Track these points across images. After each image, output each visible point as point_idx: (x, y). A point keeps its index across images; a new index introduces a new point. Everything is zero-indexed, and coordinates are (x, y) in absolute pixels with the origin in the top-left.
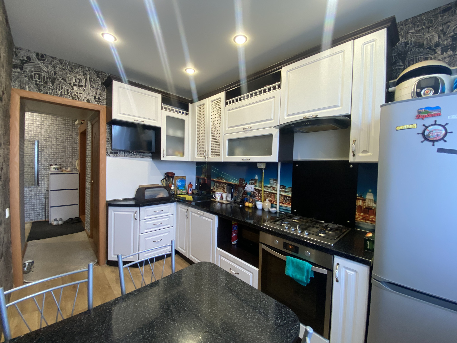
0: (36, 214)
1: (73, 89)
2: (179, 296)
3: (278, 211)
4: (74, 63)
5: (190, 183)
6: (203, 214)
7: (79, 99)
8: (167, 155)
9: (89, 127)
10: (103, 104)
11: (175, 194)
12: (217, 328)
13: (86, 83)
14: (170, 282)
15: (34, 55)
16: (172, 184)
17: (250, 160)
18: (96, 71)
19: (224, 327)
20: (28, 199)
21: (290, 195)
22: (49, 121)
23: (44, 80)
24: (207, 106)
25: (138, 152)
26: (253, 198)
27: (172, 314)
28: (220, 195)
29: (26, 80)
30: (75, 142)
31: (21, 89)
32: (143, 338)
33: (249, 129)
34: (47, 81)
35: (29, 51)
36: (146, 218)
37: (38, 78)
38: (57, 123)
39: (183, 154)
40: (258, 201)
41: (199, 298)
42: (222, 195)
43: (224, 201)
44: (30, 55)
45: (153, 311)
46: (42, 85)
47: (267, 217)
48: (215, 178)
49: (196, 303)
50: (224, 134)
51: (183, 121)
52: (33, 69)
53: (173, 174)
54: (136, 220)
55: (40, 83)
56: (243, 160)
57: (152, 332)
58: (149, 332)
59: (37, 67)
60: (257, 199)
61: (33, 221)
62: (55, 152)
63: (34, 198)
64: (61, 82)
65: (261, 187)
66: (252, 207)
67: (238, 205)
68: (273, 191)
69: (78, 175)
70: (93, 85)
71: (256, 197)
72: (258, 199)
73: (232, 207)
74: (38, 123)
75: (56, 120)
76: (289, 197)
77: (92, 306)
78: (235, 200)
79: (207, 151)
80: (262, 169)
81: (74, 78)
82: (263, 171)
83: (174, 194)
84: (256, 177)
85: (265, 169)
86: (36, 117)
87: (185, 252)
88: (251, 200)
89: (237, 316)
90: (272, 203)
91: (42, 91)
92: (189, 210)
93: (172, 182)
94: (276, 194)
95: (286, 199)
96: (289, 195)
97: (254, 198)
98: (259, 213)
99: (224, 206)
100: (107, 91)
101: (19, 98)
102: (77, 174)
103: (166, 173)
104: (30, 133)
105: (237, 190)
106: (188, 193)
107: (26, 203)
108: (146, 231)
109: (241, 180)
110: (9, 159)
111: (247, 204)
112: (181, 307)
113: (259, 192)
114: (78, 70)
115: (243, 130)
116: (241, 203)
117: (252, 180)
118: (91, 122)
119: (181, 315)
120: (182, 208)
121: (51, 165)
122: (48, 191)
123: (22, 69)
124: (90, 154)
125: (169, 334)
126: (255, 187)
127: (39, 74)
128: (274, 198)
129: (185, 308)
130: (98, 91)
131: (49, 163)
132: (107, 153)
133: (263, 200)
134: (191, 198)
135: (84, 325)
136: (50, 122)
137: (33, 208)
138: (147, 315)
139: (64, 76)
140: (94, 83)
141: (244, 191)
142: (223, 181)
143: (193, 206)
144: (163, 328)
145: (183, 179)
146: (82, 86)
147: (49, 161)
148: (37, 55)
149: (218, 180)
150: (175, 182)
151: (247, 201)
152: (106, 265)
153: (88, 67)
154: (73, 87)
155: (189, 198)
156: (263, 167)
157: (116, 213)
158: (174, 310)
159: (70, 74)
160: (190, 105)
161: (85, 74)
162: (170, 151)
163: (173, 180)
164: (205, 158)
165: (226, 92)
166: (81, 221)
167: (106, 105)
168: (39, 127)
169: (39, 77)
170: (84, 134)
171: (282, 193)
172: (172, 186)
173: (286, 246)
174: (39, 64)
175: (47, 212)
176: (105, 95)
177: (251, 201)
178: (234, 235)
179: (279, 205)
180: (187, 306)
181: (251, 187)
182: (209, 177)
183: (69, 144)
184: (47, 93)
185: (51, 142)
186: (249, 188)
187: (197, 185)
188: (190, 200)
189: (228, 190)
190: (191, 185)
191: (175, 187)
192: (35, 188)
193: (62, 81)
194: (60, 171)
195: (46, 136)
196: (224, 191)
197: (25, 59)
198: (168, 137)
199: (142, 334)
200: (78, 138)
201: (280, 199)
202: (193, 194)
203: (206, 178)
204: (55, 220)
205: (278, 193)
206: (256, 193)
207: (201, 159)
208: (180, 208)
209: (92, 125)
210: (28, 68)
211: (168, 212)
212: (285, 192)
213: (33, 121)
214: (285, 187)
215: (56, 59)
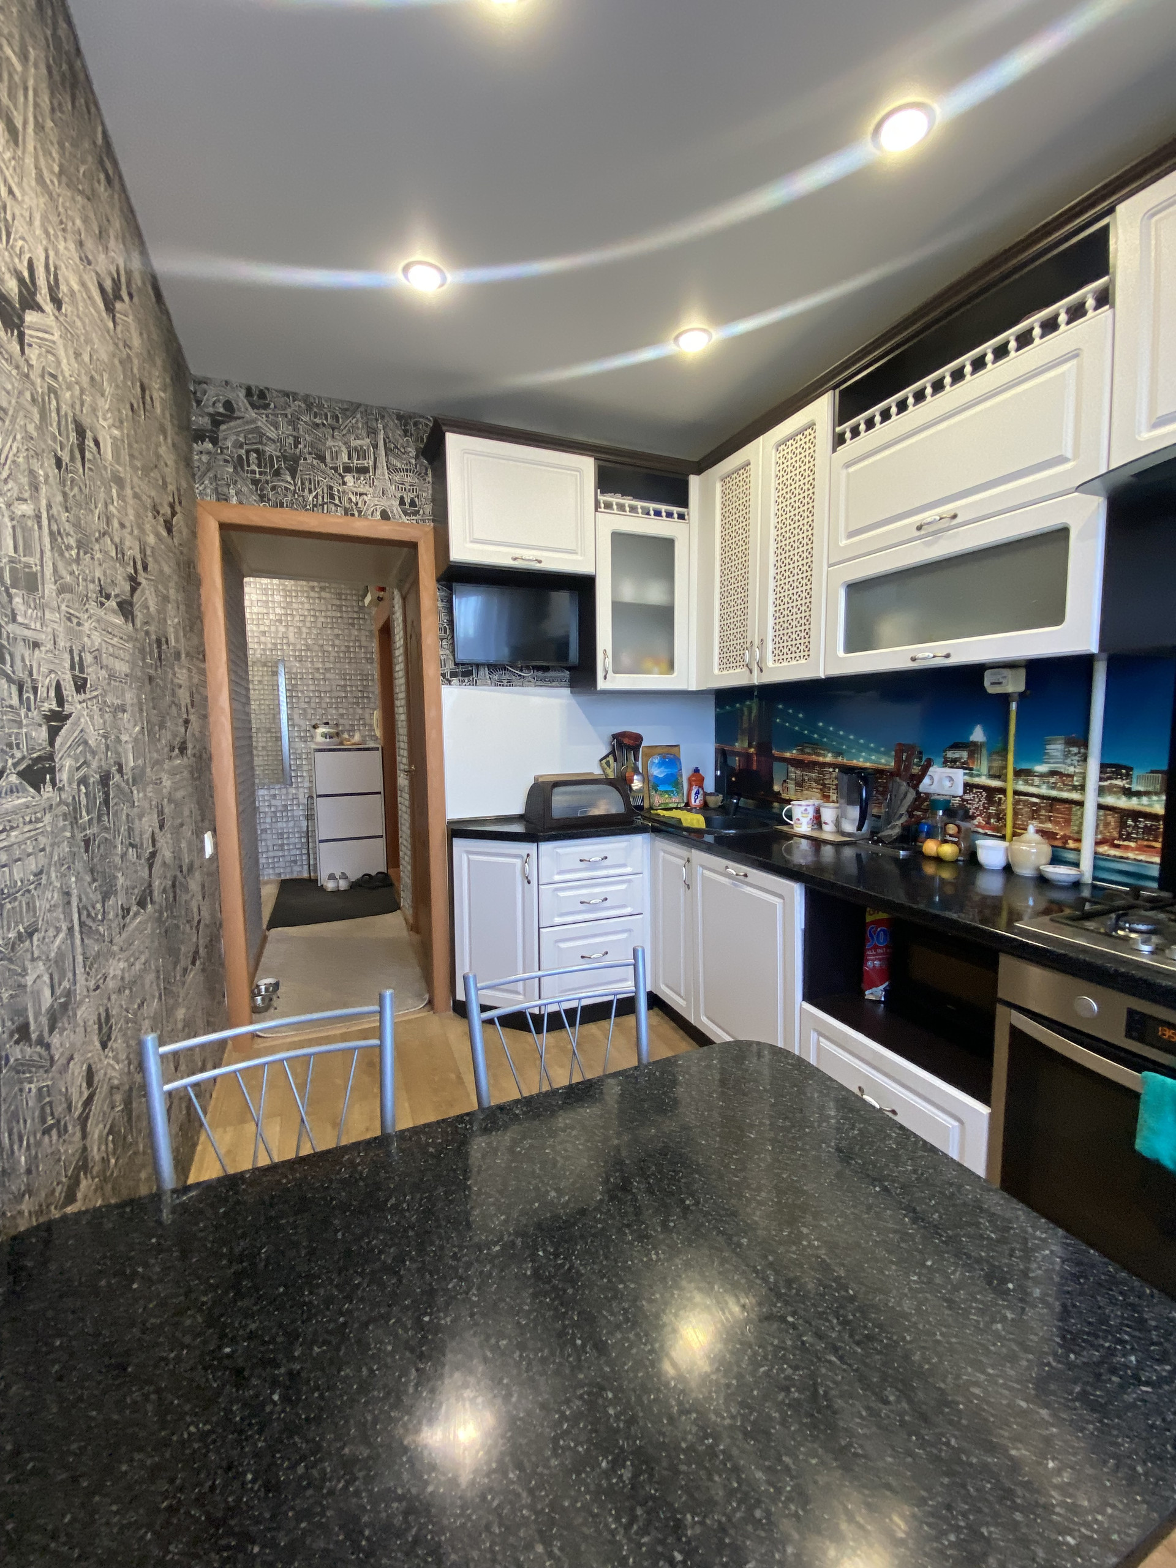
0: (288, 858)
1: (344, 483)
2: (664, 1152)
3: (1088, 878)
4: (342, 402)
5: (697, 770)
6: (746, 876)
7: (360, 512)
8: (615, 672)
9: (397, 607)
10: (424, 520)
11: (646, 805)
12: (819, 1313)
13: (375, 459)
14: (631, 1094)
15: (242, 394)
16: (636, 771)
17: (948, 656)
18: (400, 417)
19: (851, 1317)
20: (268, 820)
21: (1157, 806)
22: (302, 603)
23: (272, 466)
24: (757, 472)
25: (528, 668)
26: (959, 822)
27: (638, 1212)
28: (811, 810)
29: (228, 472)
30: (367, 659)
31: (218, 500)
32: (536, 1272)
33: (944, 524)
34: (279, 468)
35: (227, 383)
36: (557, 878)
37: (256, 462)
38: (323, 608)
39: (671, 667)
40: (986, 834)
41: (742, 1175)
42: (818, 811)
43: (828, 832)
44: (231, 396)
45: (573, 1184)
46: (267, 482)
47: (1031, 902)
48: (790, 749)
49: (730, 1189)
50: (830, 566)
51: (668, 544)
52: (242, 439)
53: (638, 738)
54: (529, 882)
55: (263, 478)
56: (913, 659)
57: (565, 1258)
58: (556, 1256)
59: (251, 431)
60: (978, 826)
61: (283, 877)
62: (322, 689)
63: (282, 817)
64: (312, 465)
65: (1000, 776)
66: (957, 860)
67: (890, 851)
68: (1061, 790)
69: (378, 754)
70: (394, 462)
71: (973, 817)
72: (983, 828)
73: (863, 855)
74: (278, 611)
75: (320, 598)
76: (1154, 817)
77: (394, 1125)
78: (874, 832)
79: (756, 642)
80: (1005, 698)
81: (344, 449)
82: (1014, 706)
83: (641, 808)
84: (978, 735)
85: (1021, 695)
86: (273, 595)
87: (682, 1003)
88: (951, 832)
89: (911, 1289)
90: (1058, 843)
91: (269, 500)
92: (694, 861)
93: (635, 764)
94: (1081, 804)
95: (1136, 827)
96: (1150, 806)
97: (964, 825)
98: (990, 885)
99: (828, 852)
100: (434, 476)
101: (217, 526)
102: (377, 749)
103: (614, 736)
104: (263, 639)
105: (884, 794)
106: (687, 804)
107: (264, 831)
108: (558, 920)
109: (900, 749)
110: (205, 699)
111: (930, 847)
112: (672, 1194)
113: (990, 800)
114: (354, 421)
115: (918, 533)
116: (902, 842)
117: (956, 746)
118: (400, 590)
119: (672, 1224)
120: (671, 852)
121: (315, 727)
122: (311, 797)
123: (215, 441)
124: (403, 688)
125: (626, 1287)
126: (971, 775)
127: (257, 451)
128: (1068, 822)
129: (688, 1202)
130: (409, 480)
131: (310, 720)
132: (443, 675)
133: (1009, 831)
134: (698, 821)
135: (361, 1183)
136: (307, 606)
137: (280, 842)
138: (553, 1194)
139: (320, 446)
140: (397, 456)
141: (918, 793)
142: (821, 759)
143: (709, 849)
144: (606, 1258)
145: (670, 756)
146: (363, 470)
147: (309, 717)
148: (249, 393)
149: (801, 757)
150: (645, 766)
151: (930, 835)
152: (451, 1013)
153: (377, 408)
154: (343, 477)
155: (695, 820)
156: (1014, 684)
157: (473, 857)
158: (643, 1198)
159: (333, 436)
160: (694, 481)
161: (372, 432)
162: (626, 660)
163: (636, 759)
164: (751, 672)
165: (837, 391)
166: (391, 885)
167: (433, 521)
168: (280, 621)
169: (258, 459)
170: (386, 632)
171: (1110, 800)
172: (635, 777)
173: (1137, 1025)
174: (254, 421)
175: (312, 856)
176: (427, 492)
177: (951, 836)
178: (873, 963)
179: (1096, 853)
180: (692, 1194)
181: (951, 779)
182: (764, 749)
183: (354, 666)
184: (282, 505)
185: (312, 662)
186: (940, 780)
187: (719, 773)
188: (696, 826)
189: (845, 790)
190: (697, 777)
191: (644, 782)
192: (284, 791)
193: (315, 462)
194: (337, 744)
195: (298, 647)
196: (826, 798)
197: (221, 410)
198: (618, 608)
199: (534, 1257)
200: (375, 645)
201: (1097, 826)
202: (705, 807)
203: (752, 750)
204: (332, 877)
205: (1091, 800)
206: (976, 803)
207: (736, 678)
208: (662, 854)
209: (404, 599)
210: (229, 435)
211: (624, 865)
212: (1129, 793)
213: (267, 607)
214: (1129, 769)
215: (295, 396)
